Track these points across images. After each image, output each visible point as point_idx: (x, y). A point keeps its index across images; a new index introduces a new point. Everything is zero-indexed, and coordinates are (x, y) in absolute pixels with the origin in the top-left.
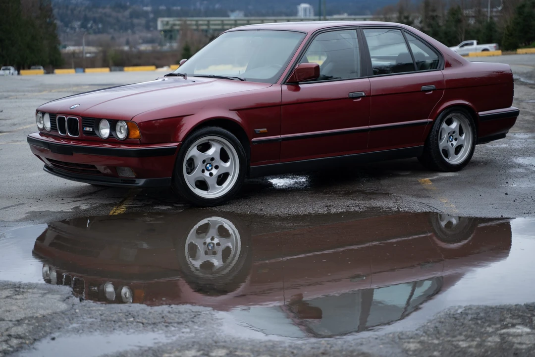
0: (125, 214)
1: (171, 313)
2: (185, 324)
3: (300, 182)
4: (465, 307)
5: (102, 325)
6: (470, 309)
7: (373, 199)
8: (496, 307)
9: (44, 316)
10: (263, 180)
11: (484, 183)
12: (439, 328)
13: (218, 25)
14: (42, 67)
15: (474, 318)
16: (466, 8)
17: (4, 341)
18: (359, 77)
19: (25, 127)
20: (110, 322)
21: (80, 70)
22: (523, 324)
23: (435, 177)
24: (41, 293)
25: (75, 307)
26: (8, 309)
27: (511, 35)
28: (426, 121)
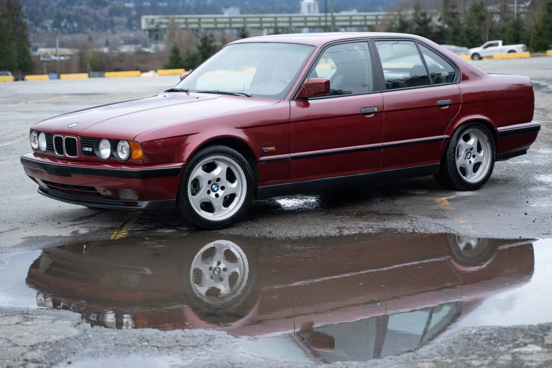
0: (126, 238)
1: (185, 337)
2: (200, 347)
3: (310, 202)
4: (478, 328)
5: (117, 350)
6: (484, 330)
7: (387, 220)
8: (509, 328)
9: (57, 342)
10: (270, 200)
11: (503, 203)
12: (452, 349)
13: (211, 23)
14: (10, 73)
15: (488, 339)
16: (490, 4)
17: (22, 365)
18: (372, 92)
19: (5, 144)
20: (124, 347)
21: (55, 76)
22: (535, 343)
23: (452, 197)
24: (51, 319)
25: (87, 332)
26: (20, 335)
27: (540, 34)
28: (442, 137)
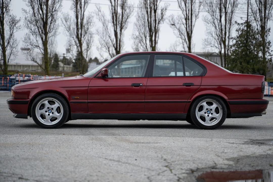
28: (186, 100)
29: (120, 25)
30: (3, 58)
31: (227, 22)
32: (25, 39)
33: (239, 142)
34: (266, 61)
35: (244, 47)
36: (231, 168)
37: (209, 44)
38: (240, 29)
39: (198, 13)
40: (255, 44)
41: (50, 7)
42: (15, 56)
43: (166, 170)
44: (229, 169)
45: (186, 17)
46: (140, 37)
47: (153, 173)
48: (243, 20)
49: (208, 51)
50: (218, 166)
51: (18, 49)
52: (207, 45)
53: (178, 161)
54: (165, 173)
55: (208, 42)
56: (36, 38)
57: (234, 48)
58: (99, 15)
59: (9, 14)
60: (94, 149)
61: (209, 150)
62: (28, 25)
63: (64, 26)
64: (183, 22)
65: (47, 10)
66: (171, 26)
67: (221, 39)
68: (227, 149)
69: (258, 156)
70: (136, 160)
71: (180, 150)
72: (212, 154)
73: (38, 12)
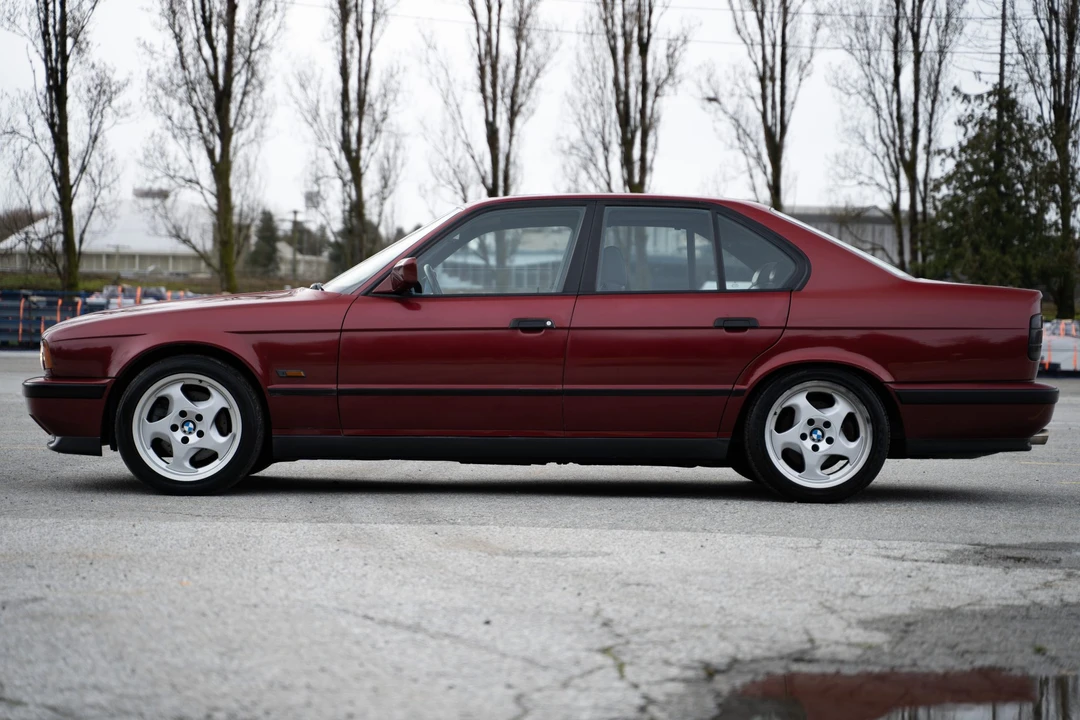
28: (730, 387)
29: (508, 101)
30: (61, 227)
31: (923, 91)
32: (147, 153)
33: (926, 555)
34: (1074, 240)
35: (986, 185)
36: (873, 659)
37: (852, 174)
38: (971, 116)
39: (809, 55)
40: (1030, 174)
41: (242, 30)
42: (108, 217)
43: (600, 668)
44: (863, 662)
45: (764, 72)
46: (585, 149)
47: (543, 679)
48: (983, 83)
49: (846, 202)
50: (819, 653)
51: (118, 193)
52: (844, 178)
53: (660, 629)
54: (597, 676)
55: (846, 166)
56: (189, 149)
57: (949, 189)
58: (428, 62)
59: (87, 59)
60: (335, 577)
61: (799, 584)
62: (157, 101)
63: (296, 106)
64: (749, 89)
65: (230, 44)
66: (706, 102)
67: (898, 156)
68: (871, 582)
69: (992, 610)
70: (488, 623)
71: (679, 585)
72: (806, 601)
73: (195, 52)
